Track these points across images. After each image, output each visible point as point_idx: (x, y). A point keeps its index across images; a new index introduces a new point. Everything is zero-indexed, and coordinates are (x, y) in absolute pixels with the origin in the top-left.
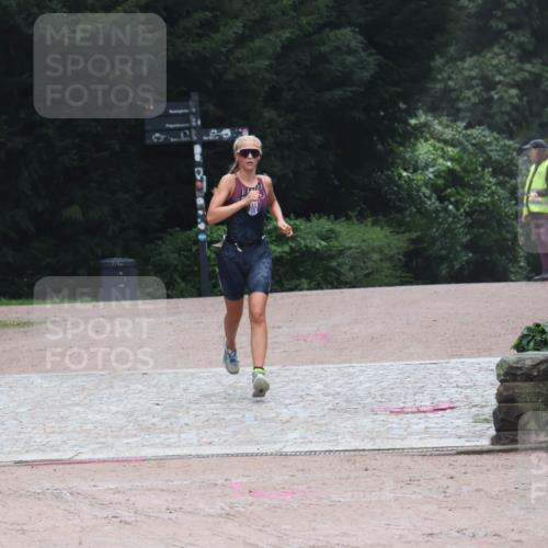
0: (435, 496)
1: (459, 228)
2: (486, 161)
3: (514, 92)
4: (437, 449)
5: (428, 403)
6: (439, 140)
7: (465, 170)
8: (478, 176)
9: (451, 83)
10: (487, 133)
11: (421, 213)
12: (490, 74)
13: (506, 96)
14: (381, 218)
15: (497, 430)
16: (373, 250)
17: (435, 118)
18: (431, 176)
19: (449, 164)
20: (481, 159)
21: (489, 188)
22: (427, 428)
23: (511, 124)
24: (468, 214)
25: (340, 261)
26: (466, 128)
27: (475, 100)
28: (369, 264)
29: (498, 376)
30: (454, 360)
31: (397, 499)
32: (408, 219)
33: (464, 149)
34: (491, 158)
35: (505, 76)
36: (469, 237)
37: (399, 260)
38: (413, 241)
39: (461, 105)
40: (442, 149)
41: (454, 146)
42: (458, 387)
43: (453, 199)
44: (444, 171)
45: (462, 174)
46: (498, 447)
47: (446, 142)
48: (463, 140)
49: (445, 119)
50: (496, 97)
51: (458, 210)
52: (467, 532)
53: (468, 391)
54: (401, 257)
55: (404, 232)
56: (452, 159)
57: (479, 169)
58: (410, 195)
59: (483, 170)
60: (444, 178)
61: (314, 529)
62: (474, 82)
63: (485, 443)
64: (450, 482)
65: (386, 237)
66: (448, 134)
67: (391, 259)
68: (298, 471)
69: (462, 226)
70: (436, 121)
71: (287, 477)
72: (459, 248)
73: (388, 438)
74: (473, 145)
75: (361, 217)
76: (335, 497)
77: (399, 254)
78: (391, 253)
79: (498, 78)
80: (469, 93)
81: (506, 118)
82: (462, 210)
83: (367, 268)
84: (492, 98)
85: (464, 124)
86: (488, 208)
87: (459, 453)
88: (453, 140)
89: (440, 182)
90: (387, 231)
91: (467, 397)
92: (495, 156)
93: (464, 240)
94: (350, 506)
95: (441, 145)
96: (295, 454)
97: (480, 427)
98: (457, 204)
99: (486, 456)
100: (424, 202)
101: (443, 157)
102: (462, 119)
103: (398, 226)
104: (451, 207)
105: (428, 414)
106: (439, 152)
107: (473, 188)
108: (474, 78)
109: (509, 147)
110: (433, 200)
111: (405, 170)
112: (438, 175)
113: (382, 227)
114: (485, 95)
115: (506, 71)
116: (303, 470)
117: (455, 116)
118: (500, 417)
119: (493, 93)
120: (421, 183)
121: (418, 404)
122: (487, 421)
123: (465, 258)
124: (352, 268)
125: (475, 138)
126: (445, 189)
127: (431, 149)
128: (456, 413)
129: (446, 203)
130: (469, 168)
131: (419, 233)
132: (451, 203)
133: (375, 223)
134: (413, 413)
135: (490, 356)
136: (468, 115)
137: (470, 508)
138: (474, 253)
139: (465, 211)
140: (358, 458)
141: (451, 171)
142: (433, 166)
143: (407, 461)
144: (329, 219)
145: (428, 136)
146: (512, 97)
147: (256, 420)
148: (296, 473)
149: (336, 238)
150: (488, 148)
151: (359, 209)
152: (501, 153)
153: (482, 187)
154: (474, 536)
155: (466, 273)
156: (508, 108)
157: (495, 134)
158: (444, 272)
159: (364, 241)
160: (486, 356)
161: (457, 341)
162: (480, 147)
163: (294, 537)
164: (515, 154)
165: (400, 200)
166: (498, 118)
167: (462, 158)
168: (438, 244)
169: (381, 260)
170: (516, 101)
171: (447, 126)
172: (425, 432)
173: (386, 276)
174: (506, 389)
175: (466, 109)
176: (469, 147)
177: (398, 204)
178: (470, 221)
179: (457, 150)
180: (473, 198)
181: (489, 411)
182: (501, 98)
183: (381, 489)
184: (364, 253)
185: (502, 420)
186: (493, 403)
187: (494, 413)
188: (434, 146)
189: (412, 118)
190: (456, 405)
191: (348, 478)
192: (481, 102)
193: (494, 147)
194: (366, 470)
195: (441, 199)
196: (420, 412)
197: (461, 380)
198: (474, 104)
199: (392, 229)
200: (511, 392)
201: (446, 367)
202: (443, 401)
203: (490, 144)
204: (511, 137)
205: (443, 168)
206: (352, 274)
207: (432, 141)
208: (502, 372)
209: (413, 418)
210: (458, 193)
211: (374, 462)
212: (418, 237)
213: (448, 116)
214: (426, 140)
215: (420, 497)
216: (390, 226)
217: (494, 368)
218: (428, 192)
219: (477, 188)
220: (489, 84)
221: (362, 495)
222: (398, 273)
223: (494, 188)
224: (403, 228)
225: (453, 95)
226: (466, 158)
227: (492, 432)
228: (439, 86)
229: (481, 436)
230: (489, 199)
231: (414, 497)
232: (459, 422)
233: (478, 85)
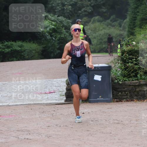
0: (50, 116)
1: (56, 44)
2: (63, 25)
3: (70, 7)
4: (50, 103)
5: (48, 91)
6: (50, 20)
7: (57, 28)
8: (61, 30)
9: (53, 5)
10: (63, 18)
11: (46, 40)
12: (64, 2)
13: (68, 8)
14: (35, 41)
15: (66, 98)
16: (33, 50)
17: (49, 14)
18: (48, 30)
19: (53, 27)
20: (62, 25)
21: (64, 33)
22: (48, 98)
23: (69, 16)
24: (58, 40)
25: (24, 53)
26: (58, 17)
27: (60, 9)
28: (32, 54)
29: (66, 83)
30: (55, 79)
31: (40, 117)
32: (42, 42)
33: (57, 23)
34: (64, 25)
35: (68, 3)
36: (59, 46)
37: (40, 53)
38: (44, 48)
39: (56, 11)
40: (51, 23)
41: (54, 22)
42: (56, 86)
43: (54, 36)
44: (51, 29)
45: (57, 29)
46: (66, 103)
47: (52, 21)
48: (57, 20)
49: (52, 14)
50: (65, 8)
51: (56, 39)
52: (58, 126)
53: (59, 88)
54: (41, 52)
56: (54, 25)
57: (61, 28)
58: (43, 35)
59: (62, 28)
61: (17, 126)
62: (60, 4)
63: (63, 101)
64: (54, 112)
65: (37, 46)
66: (53, 18)
67: (38, 52)
68: (13, 110)
69: (57, 43)
71: (10, 112)
72: (56, 49)
73: (37, 101)
74: (59, 21)
75: (30, 41)
76: (23, 117)
77: (40, 51)
78: (38, 51)
79: (66, 3)
80: (58, 7)
81: (68, 14)
82: (57, 39)
83: (31, 55)
85: (57, 16)
86: (63, 38)
87: (56, 104)
88: (54, 20)
89: (51, 31)
90: (37, 45)
91: (58, 89)
92: (65, 24)
93: (57, 47)
94: (27, 119)
96: (12, 105)
97: (62, 97)
98: (55, 37)
99: (63, 105)
100: (47, 37)
101: (51, 25)
102: (56, 15)
103: (40, 43)
104: (54, 38)
105: (48, 94)
106: (50, 23)
107: (59, 33)
108: (59, 3)
109: (69, 22)
110: (49, 36)
112: (50, 30)
113: (35, 44)
114: (63, 8)
115: (68, 1)
116: (14, 110)
117: (55, 13)
118: (67, 94)
119: (64, 7)
120: (45, 32)
121: (45, 91)
122: (63, 95)
123: (58, 52)
124: (27, 55)
125: (60, 20)
126: (52, 33)
127: (48, 22)
128: (55, 93)
129: (52, 37)
130: (58, 27)
131: (45, 46)
132: (54, 37)
133: (33, 43)
134: (44, 94)
135: (64, 78)
136: (58, 13)
137: (59, 119)
138: (60, 51)
139: (58, 39)
140: (29, 106)
141: (53, 29)
142: (49, 27)
143: (42, 107)
144: (21, 42)
145: (47, 19)
146: (69, 8)
147: (2, 96)
148: (12, 111)
149: (23, 47)
150: (63, 22)
151: (29, 39)
152: (67, 24)
153: (62, 33)
154: (60, 126)
155: (58, 56)
156: (68, 11)
157: (65, 18)
158: (52, 56)
159: (31, 48)
160: (63, 78)
161: (55, 74)
162: (61, 22)
163: (12, 128)
164: (70, 24)
165: (40, 36)
166: (66, 14)
167: (56, 25)
168: (50, 48)
169: (35, 53)
170: (71, 9)
171: (52, 16)
172: (47, 99)
173: (37, 57)
174: (69, 87)
176: (58, 22)
177: (40, 37)
178: (59, 42)
179: (55, 23)
180: (60, 36)
181: (64, 93)
183: (35, 114)
184: (31, 51)
185: (67, 95)
186: (65, 91)
187: (65, 93)
188: (49, 22)
190: (56, 91)
191: (27, 111)
193: (65, 22)
194: (32, 109)
195: (51, 36)
196: (46, 93)
197: (57, 85)
198: (60, 10)
199: (38, 44)
200: (69, 88)
201: (52, 81)
202: (52, 90)
203: (64, 21)
204: (69, 19)
205: (52, 28)
206: (27, 56)
207: (48, 21)
208: (67, 82)
209: (44, 95)
210: (55, 34)
211: (34, 107)
213: (53, 13)
214: (47, 20)
215: (46, 116)
216: (38, 43)
217: (65, 81)
218: (47, 34)
219: (61, 33)
220: (63, 5)
221: (30, 116)
222: (40, 56)
223: (65, 33)
224: (41, 44)
225: (54, 8)
226: (57, 25)
227: (65, 98)
228: (50, 6)
229: (62, 100)
230: (64, 36)
231: (44, 116)
232: (56, 96)
233: (60, 5)
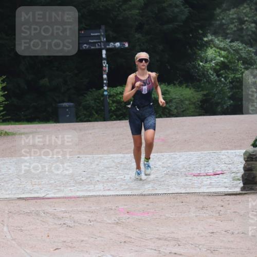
0: (215, 215)
1: (226, 89)
2: (239, 57)
3: (253, 25)
4: (215, 193)
5: (211, 172)
6: (218, 48)
7: (230, 62)
8: (235, 65)
9: (224, 21)
10: (240, 44)
11: (209, 82)
12: (242, 17)
13: (249, 27)
14: (190, 84)
15: (243, 184)
16: (186, 100)
17: (216, 38)
18: (213, 65)
19: (222, 59)
20: (237, 57)
21: (241, 70)
22: (211, 183)
23: (252, 40)
24: (231, 83)
25: (170, 104)
26: (230, 42)
27: (235, 29)
28: (184, 106)
29: (244, 159)
30: (224, 151)
31: (196, 216)
32: (203, 85)
33: (229, 52)
34: (241, 56)
35: (249, 18)
36: (231, 93)
37: (198, 104)
38: (204, 95)
39: (228, 31)
40: (219, 52)
41: (225, 51)
42: (225, 163)
43: (224, 76)
44: (220, 63)
45: (228, 64)
46: (244, 192)
47: (221, 49)
48: (229, 48)
49: (220, 38)
50: (245, 27)
51: (226, 81)
52: (230, 232)
53: (230, 165)
54: (199, 103)
55: (200, 91)
56: (223, 57)
57: (236, 61)
58: (203, 74)
59: (238, 62)
60: (220, 66)
61: (158, 230)
62: (234, 21)
63: (238, 190)
64: (222, 208)
65: (192, 93)
66: (222, 45)
67: (194, 103)
68: (150, 203)
69: (228, 88)
70: (216, 39)
71: (145, 206)
72: (226, 99)
73: (192, 188)
74: (234, 50)
75: (181, 84)
76: (167, 215)
77: (198, 101)
78: (194, 101)
79: (245, 19)
80: (232, 26)
81: (249, 37)
82: (228, 81)
83: (183, 108)
84: (243, 28)
85: (229, 40)
86: (240, 80)
87: (226, 195)
88: (224, 47)
89: (218, 67)
90: (192, 90)
91: (229, 169)
92: (244, 55)
93: (229, 95)
94: (174, 219)
95: (218, 50)
96: (149, 195)
97: (236, 182)
98: (226, 78)
99: (238, 196)
100: (210, 77)
101: (219, 56)
102: (229, 38)
103: (198, 88)
104: (223, 79)
105: (211, 176)
106: (218, 54)
107: (233, 70)
108: (234, 19)
109: (250, 51)
110: (214, 76)
111: (202, 62)
112: (217, 64)
113: (190, 89)
114: (240, 27)
115: (250, 15)
116: (152, 202)
117: (225, 36)
118: (245, 178)
119: (243, 26)
120: (208, 68)
121: (206, 172)
122: (239, 179)
123: (229, 103)
124: (175, 108)
125: (234, 47)
126: (220, 71)
127: (214, 52)
128: (224, 176)
129: (220, 77)
130: (231, 61)
131: (207, 92)
132: (223, 77)
133: (187, 87)
134: (204, 176)
135: (240, 149)
136: (232, 36)
137: (231, 220)
138: (233, 101)
139: (229, 82)
140: (178, 197)
141: (223, 63)
142: (214, 60)
143: (201, 198)
144: (165, 85)
145: (212, 46)
146: (252, 27)
147: (130, 179)
148: (149, 204)
149: (168, 94)
150: (241, 52)
151: (179, 80)
152: (247, 54)
153: (237, 70)
154: (233, 233)
155: (229, 110)
156: (250, 33)
157: (244, 45)
158: (219, 110)
159: (182, 95)
160: (238, 149)
161: (225, 142)
162: (237, 51)
163: (149, 234)
164: (253, 54)
165: (199, 76)
166: (246, 38)
167: (228, 56)
168: (217, 97)
169: (190, 104)
170: (254, 29)
171: (221, 41)
172: (210, 185)
173: (192, 112)
174: (248, 165)
175: (231, 33)
176: (232, 51)
177: (198, 78)
178: (231, 85)
179: (226, 53)
180: (233, 75)
181: (240, 175)
182: (247, 28)
183: (189, 212)
184: (182, 101)
185: (246, 179)
186: (242, 171)
187: (242, 176)
188: (215, 51)
189: (205, 37)
190: (225, 172)
191: (174, 206)
192: (238, 30)
193: (243, 51)
194: (182, 202)
195: (218, 76)
196: (207, 175)
197: (227, 160)
198: (235, 31)
199: (194, 90)
200: (250, 166)
201: (220, 155)
202: (218, 170)
203: (241, 49)
204: (251, 47)
205: (219, 61)
206: (176, 111)
207: (214, 48)
208: (246, 157)
209: (205, 178)
210: (226, 73)
211: (186, 199)
212: (207, 93)
213: (222, 36)
214: (211, 48)
215: (207, 215)
216: (194, 88)
217: (242, 155)
218: (212, 72)
219: (235, 71)
220: (242, 22)
221: (180, 214)
222: (198, 110)
223: (243, 70)
224: (200, 89)
225: (225, 27)
226: (230, 56)
227: (242, 185)
228: (218, 22)
229: (236, 187)
230: (241, 76)
231: (204, 215)
232: (226, 180)
233: (236, 22)
